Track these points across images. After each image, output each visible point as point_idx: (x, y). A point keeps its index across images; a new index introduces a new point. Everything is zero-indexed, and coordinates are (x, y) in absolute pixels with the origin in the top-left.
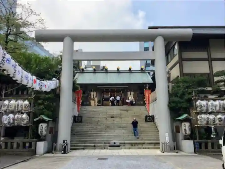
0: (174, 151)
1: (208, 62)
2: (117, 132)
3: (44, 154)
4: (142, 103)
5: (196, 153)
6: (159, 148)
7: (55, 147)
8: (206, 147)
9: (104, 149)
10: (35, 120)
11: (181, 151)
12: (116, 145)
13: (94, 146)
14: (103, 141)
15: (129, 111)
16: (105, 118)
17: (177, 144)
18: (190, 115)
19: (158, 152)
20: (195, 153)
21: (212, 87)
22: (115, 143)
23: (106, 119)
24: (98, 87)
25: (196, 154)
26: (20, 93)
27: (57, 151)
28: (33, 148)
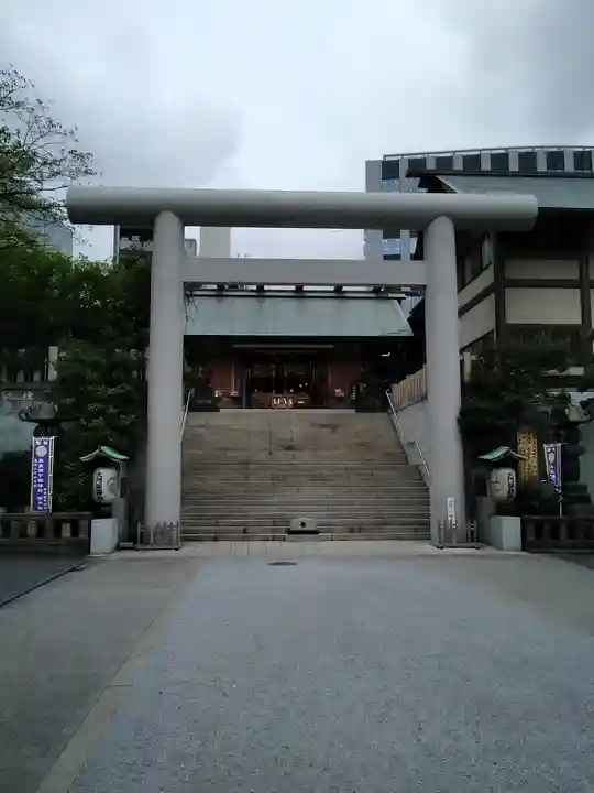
0: (473, 544)
1: (578, 290)
2: (309, 492)
3: (113, 552)
4: (378, 402)
5: (527, 551)
6: (428, 538)
7: (142, 533)
8: (555, 534)
9: (274, 539)
10: (84, 459)
11: (489, 544)
12: (305, 528)
13: (245, 531)
14: (269, 517)
15: (340, 430)
16: (266, 450)
17: (479, 527)
18: (516, 450)
19: (427, 548)
20: (524, 548)
21: (585, 367)
22: (303, 524)
23: (271, 453)
24: (237, 346)
25: (524, 553)
26: (21, 377)
27: (148, 544)
28: (82, 536)
